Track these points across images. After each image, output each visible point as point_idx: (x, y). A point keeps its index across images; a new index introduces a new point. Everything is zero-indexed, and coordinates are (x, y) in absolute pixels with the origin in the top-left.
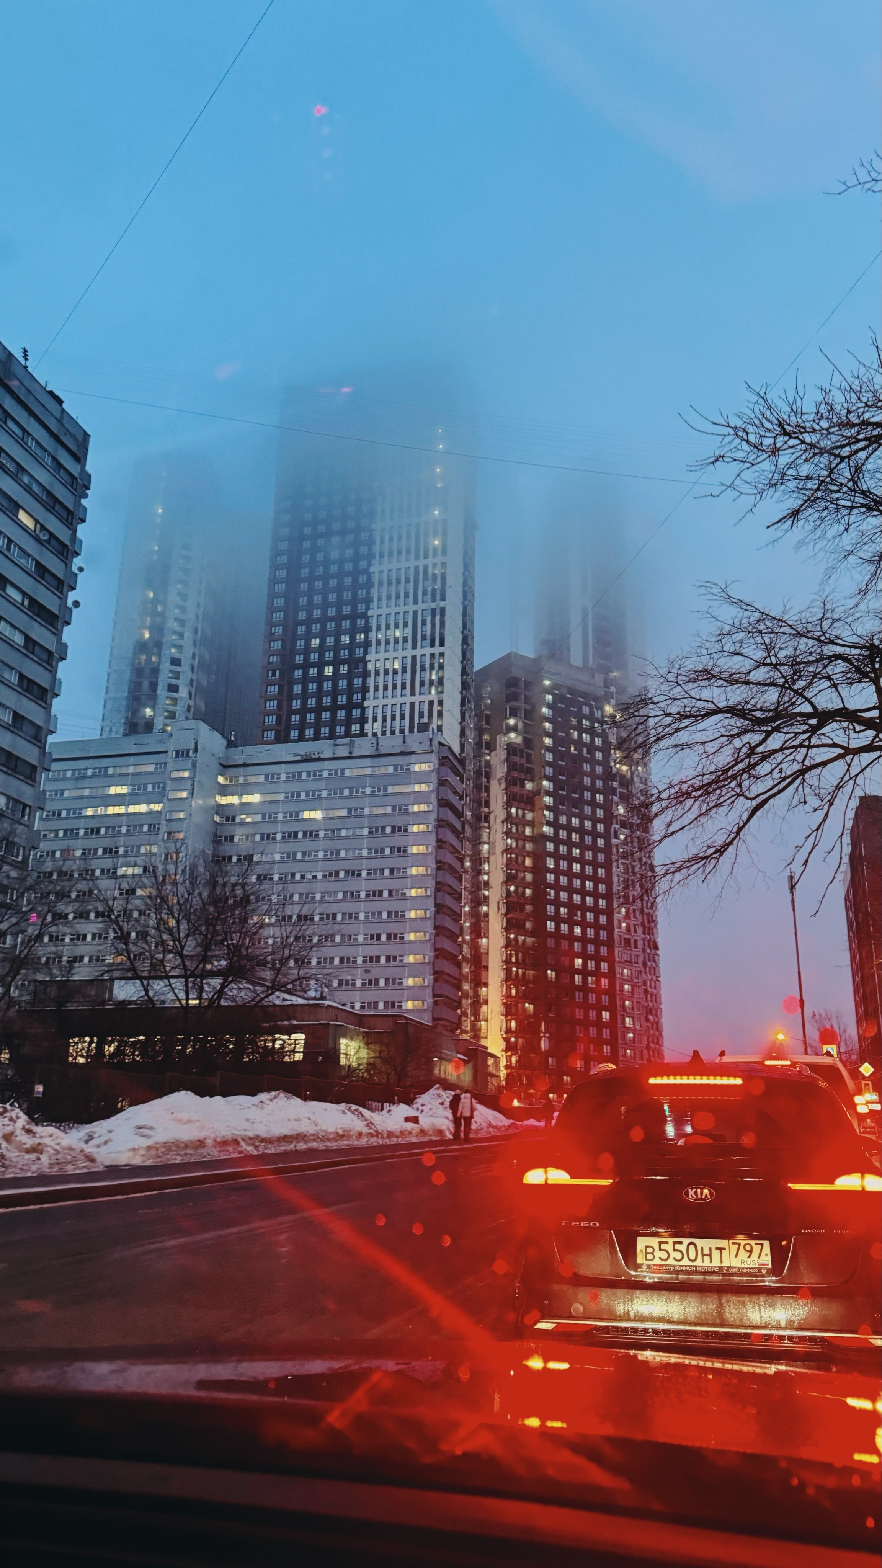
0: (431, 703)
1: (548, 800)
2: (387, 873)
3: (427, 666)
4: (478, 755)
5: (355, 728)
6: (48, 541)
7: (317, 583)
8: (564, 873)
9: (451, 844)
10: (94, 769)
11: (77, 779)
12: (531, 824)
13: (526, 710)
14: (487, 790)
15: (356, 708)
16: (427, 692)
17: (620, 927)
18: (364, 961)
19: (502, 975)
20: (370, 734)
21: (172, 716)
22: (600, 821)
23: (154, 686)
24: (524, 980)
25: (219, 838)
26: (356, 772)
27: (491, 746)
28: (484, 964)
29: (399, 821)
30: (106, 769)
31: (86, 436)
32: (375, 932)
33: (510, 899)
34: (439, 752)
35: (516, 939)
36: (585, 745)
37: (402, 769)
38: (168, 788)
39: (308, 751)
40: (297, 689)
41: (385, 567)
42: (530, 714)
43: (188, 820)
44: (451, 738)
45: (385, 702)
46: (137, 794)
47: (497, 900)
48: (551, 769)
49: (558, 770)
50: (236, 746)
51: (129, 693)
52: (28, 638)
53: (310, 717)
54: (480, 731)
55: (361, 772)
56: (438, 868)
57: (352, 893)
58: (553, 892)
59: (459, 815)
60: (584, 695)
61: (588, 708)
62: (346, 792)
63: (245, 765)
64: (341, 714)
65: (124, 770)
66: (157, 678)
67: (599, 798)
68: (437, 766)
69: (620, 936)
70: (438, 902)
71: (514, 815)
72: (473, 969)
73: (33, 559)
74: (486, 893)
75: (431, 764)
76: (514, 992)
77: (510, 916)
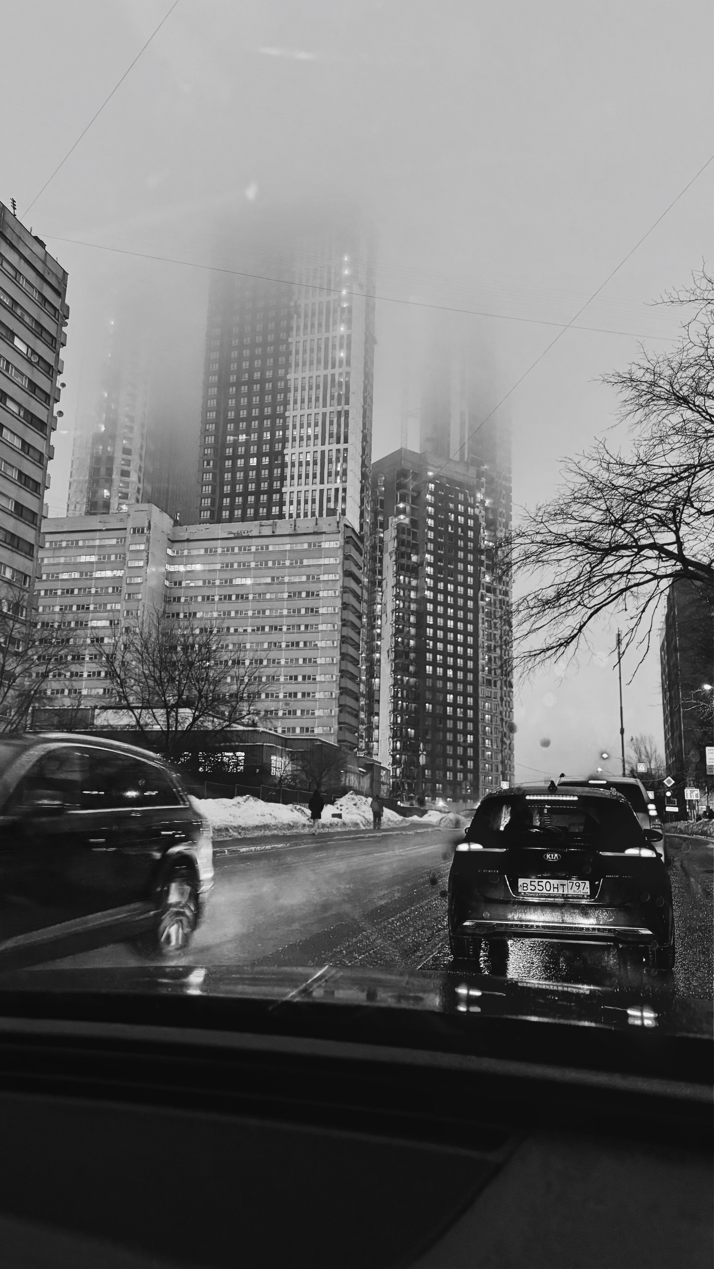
0: (337, 490)
1: (430, 570)
2: (303, 628)
3: (334, 459)
4: (374, 532)
5: (275, 510)
6: (38, 363)
7: (243, 387)
8: (440, 628)
9: (353, 606)
10: (68, 541)
11: (54, 549)
12: (416, 589)
13: (412, 496)
14: (381, 561)
15: (276, 493)
16: (333, 481)
17: (483, 670)
18: (285, 697)
19: (391, 707)
20: (287, 516)
21: (125, 496)
22: (470, 587)
23: (110, 471)
24: (407, 711)
25: (170, 599)
26: (277, 548)
27: (384, 526)
28: (376, 698)
29: (312, 587)
30: (77, 541)
31: (65, 274)
32: (293, 674)
33: (397, 648)
34: (344, 532)
35: (402, 680)
36: (460, 525)
37: (315, 546)
38: (127, 558)
39: (239, 530)
40: (228, 476)
41: (300, 375)
42: (417, 499)
43: (144, 584)
44: (353, 519)
45: (299, 488)
46: (103, 563)
47: (387, 649)
48: (432, 545)
49: (438, 546)
50: (181, 525)
51: (90, 477)
52: (24, 442)
53: (239, 500)
54: (375, 513)
55: (282, 548)
56: (343, 625)
57: (275, 644)
58: (431, 643)
59: (358, 581)
60: (460, 484)
61: (463, 495)
62: (270, 564)
63: (188, 540)
64: (264, 498)
65: (91, 543)
66: (112, 465)
67: (470, 568)
68: (343, 544)
69: (483, 678)
70: (343, 651)
71: (402, 582)
72: (367, 702)
73: (26, 377)
74: (379, 643)
75: (338, 542)
76: (399, 720)
77: (397, 661)
